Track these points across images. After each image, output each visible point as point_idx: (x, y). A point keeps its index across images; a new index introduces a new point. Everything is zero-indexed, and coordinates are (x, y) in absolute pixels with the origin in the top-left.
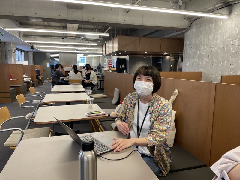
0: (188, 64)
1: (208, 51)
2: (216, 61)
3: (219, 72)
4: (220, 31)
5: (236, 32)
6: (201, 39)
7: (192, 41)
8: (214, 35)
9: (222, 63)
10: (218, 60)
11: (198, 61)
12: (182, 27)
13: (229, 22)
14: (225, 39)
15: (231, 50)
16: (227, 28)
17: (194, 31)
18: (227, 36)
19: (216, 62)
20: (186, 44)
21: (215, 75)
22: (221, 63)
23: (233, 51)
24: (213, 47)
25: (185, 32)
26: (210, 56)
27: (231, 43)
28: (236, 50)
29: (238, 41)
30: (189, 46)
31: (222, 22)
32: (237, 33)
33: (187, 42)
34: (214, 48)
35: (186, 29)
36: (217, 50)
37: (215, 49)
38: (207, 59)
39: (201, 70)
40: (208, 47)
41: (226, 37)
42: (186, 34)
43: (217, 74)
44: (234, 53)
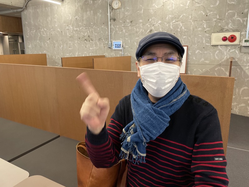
0: (30, 46)
1: (48, 33)
2: (57, 44)
3: (61, 54)
4: (56, 15)
6: (39, 21)
7: (31, 22)
8: (51, 18)
10: (58, 42)
11: (41, 43)
12: (17, 6)
13: (62, 8)
14: (61, 23)
15: (68, 34)
16: (62, 13)
17: (32, 12)
18: (63, 21)
20: (24, 25)
21: (58, 56)
22: (61, 46)
24: (52, 30)
25: (21, 11)
26: (51, 39)
27: (67, 28)
28: (72, 34)
29: (72, 26)
30: (28, 27)
31: (56, 7)
32: (70, 19)
33: (25, 22)
35: (22, 8)
36: (56, 33)
37: (54, 32)
38: (48, 41)
39: (45, 52)
40: (47, 30)
42: (22, 13)
43: (59, 56)
44: (71, 37)
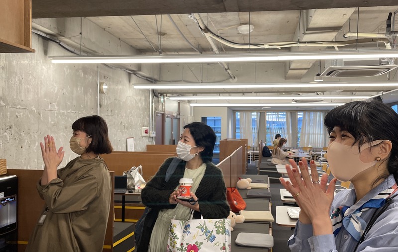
1: (9, 113)
2: (27, 140)
3: (34, 161)
5: (54, 90)
8: (19, 80)
9: (37, 143)
10: (31, 136)
13: (44, 67)
14: (39, 95)
15: (50, 120)
16: (42, 77)
18: (43, 93)
19: (28, 142)
22: (35, 144)
23: (52, 122)
24: (20, 106)
26: (14, 127)
27: (50, 107)
28: (56, 120)
29: (57, 106)
34: (22, 110)
36: (27, 115)
37: (24, 113)
38: (6, 134)
40: (8, 104)
41: (41, 93)
43: (30, 166)
44: (54, 125)
